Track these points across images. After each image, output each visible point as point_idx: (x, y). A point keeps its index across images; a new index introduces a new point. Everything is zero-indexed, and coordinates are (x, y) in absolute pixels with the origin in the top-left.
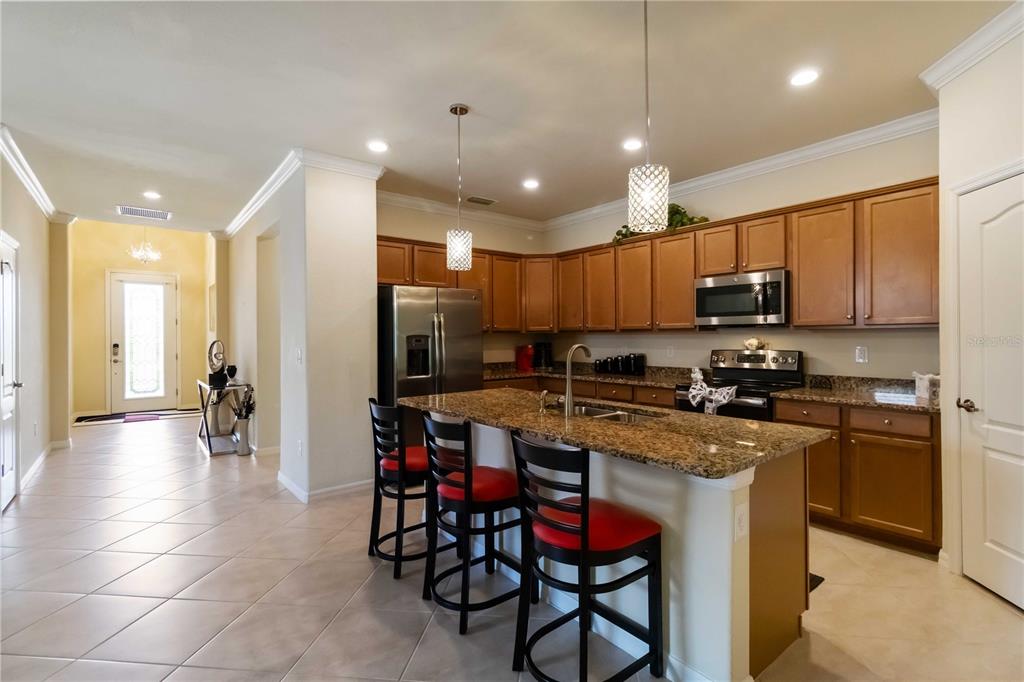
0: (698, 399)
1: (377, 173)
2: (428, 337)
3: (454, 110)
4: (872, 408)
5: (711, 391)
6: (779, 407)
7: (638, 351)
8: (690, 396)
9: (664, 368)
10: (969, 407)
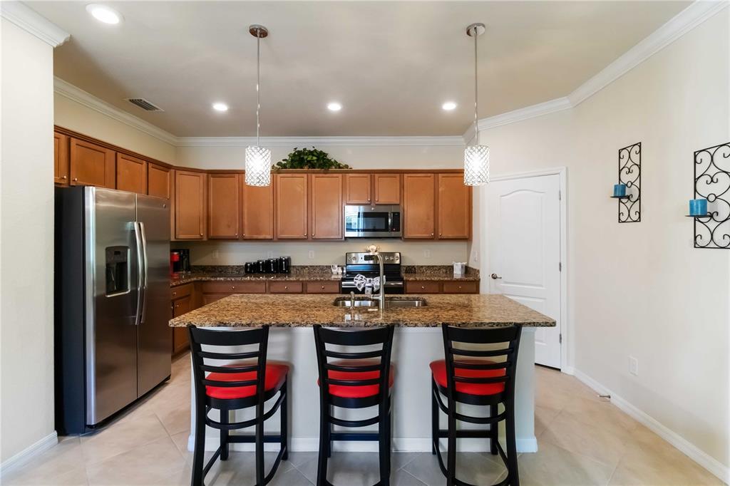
0: (362, 286)
1: (60, 39)
2: (127, 248)
3: (253, 32)
4: (455, 281)
5: (370, 280)
6: (409, 286)
7: (284, 255)
8: (357, 285)
9: (307, 267)
10: (494, 277)
